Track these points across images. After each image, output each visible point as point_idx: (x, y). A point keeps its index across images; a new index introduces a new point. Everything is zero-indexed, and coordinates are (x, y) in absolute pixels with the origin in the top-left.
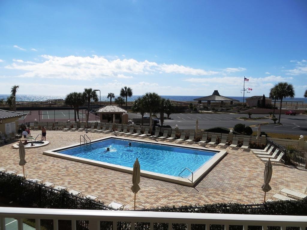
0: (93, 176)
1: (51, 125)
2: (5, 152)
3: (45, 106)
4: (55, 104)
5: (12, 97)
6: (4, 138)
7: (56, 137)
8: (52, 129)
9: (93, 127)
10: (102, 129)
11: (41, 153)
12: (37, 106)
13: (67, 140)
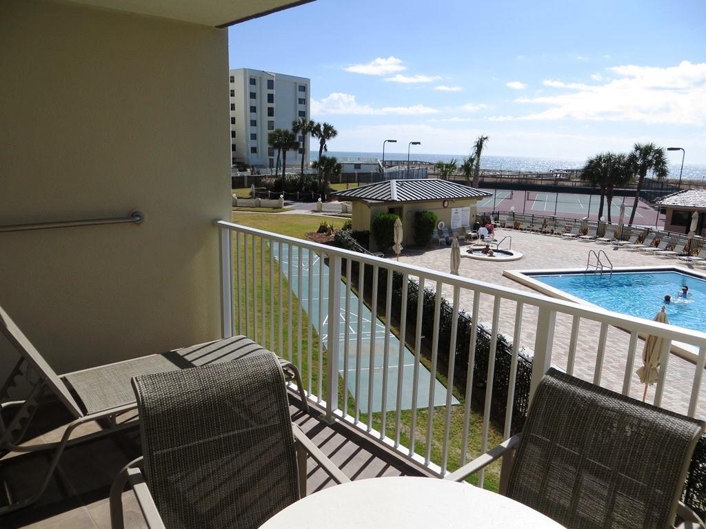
0: (584, 336)
1: (538, 223)
2: (441, 259)
3: (544, 183)
4: (568, 180)
5: (471, 160)
6: (446, 235)
7: (542, 248)
8: (541, 232)
9: (634, 238)
10: (656, 247)
11: (499, 273)
12: (529, 181)
13: (561, 258)
